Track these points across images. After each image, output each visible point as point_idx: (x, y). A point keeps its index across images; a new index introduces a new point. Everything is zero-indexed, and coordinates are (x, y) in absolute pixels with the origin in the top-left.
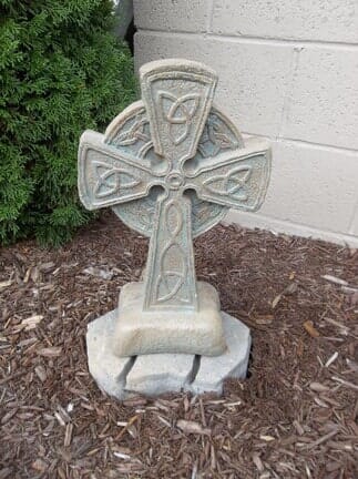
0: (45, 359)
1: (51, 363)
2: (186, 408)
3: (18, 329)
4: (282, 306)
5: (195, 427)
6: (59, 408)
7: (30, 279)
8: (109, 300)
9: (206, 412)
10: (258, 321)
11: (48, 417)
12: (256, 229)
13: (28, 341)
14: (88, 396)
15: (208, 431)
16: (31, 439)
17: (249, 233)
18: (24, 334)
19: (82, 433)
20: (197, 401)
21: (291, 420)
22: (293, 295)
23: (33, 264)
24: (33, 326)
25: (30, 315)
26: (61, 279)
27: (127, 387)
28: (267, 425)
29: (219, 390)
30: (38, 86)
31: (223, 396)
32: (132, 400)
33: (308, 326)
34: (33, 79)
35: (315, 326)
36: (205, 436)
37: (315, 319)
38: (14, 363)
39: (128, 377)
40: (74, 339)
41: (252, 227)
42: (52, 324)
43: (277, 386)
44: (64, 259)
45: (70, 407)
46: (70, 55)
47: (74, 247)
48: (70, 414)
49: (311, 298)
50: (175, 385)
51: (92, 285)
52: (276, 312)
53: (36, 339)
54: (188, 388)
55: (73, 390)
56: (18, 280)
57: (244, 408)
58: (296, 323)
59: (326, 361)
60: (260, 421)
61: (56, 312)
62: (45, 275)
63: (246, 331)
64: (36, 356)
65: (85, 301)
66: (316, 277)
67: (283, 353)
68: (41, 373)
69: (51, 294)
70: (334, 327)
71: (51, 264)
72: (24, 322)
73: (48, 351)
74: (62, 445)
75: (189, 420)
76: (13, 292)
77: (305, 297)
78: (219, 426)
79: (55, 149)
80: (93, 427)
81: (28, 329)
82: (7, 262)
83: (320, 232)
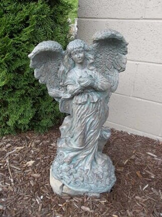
0: (34, 178)
1: (36, 179)
2: (85, 201)
3: (25, 165)
4: (128, 164)
5: (88, 209)
6: (38, 197)
7: (31, 146)
9: (92, 203)
10: (118, 170)
11: (33, 200)
12: (122, 131)
13: (28, 171)
14: (49, 194)
15: (92, 211)
16: (27, 208)
17: (118, 132)
18: (27, 168)
19: (45, 207)
20: (90, 199)
21: (126, 210)
22: (134, 160)
23: (32, 140)
24: (31, 165)
25: (30, 160)
26: (42, 147)
27: (63, 191)
28: (115, 211)
29: (98, 195)
31: (99, 198)
32: (65, 196)
35: (141, 173)
36: (91, 213)
37: (141, 170)
38: (22, 179)
39: (64, 188)
40: (45, 171)
41: (120, 130)
42: (38, 164)
43: (122, 196)
44: (44, 139)
45: (42, 197)
47: (48, 135)
48: (42, 200)
49: (141, 162)
51: (54, 150)
52: (126, 166)
53: (31, 170)
54: (86, 194)
55: (43, 191)
56: (26, 146)
57: (108, 203)
58: (133, 172)
59: (143, 188)
60: (113, 209)
61: (39, 160)
62: (37, 145)
64: (31, 176)
65: (51, 156)
66: (144, 153)
67: (126, 183)
68: (32, 183)
69: (38, 153)
70: (149, 174)
71: (39, 141)
72: (27, 163)
73: (35, 175)
74: (38, 211)
75: (86, 206)
76: (24, 151)
77: (138, 161)
78: (97, 210)
79: (44, 98)
80: (49, 205)
81: (28, 166)
82: (23, 139)
83: (147, 134)
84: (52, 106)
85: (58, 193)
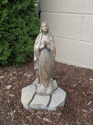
0: (10, 97)
1: (12, 98)
2: (46, 114)
3: (5, 88)
4: (76, 87)
5: (48, 120)
6: (12, 111)
7: (10, 76)
8: (29, 82)
9: (51, 116)
10: (69, 91)
11: (8, 113)
12: (72, 65)
13: (7, 92)
14: (20, 109)
15: (51, 122)
16: (3, 119)
17: (69, 66)
18: (6, 90)
19: (16, 119)
20: (49, 112)
21: (76, 120)
22: (80, 84)
23: (11, 72)
24: (9, 88)
25: (9, 85)
26: (18, 76)
27: (30, 107)
28: (68, 121)
29: (55, 110)
30: (13, 26)
31: (56, 112)
32: (31, 110)
33: (84, 93)
34: (12, 24)
35: (86, 93)
36: (50, 123)
37: (86, 91)
38: (2, 98)
39: (30, 104)
40: (19, 92)
41: (71, 64)
42: (14, 88)
43: (73, 110)
44: (20, 71)
45: (15, 111)
46: (22, 18)
47: (22, 68)
48: (14, 113)
49: (85, 85)
50: (43, 107)
51: (26, 78)
52: (75, 89)
53: (8, 92)
54: (47, 109)
55: (16, 106)
56: (7, 76)
57: (62, 115)
58: (80, 92)
59: (88, 104)
60: (66, 120)
61: (15, 85)
62: (14, 75)
63: (65, 93)
64: (8, 96)
65: (23, 82)
66: (87, 79)
67: (75, 100)
68: (9, 101)
69: (15, 80)
70: (91, 94)
71: (16, 72)
72: (7, 87)
73: (11, 95)
74: (11, 122)
75: (46, 118)
76: (5, 79)
77: (84, 84)
78: (54, 120)
79: (18, 42)
80: (20, 117)
81: (7, 89)
82: (5, 71)
83: (89, 66)
84: (23, 47)
85: (26, 108)
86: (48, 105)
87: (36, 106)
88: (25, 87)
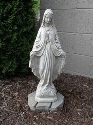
0: (19, 102)
2: (49, 113)
3: (13, 95)
4: (72, 92)
5: (51, 118)
6: (21, 113)
7: (16, 85)
8: (33, 89)
9: (53, 115)
10: (66, 95)
11: (19, 114)
12: (68, 73)
13: (15, 98)
14: (28, 111)
16: (15, 119)
17: (66, 74)
19: (26, 118)
20: (51, 112)
22: (75, 89)
23: (17, 81)
24: (17, 95)
25: (16, 92)
26: (23, 84)
27: (36, 109)
31: (57, 111)
32: (37, 111)
33: (78, 96)
35: (80, 97)
36: (53, 120)
37: (80, 95)
38: (12, 103)
39: (36, 106)
40: (25, 98)
42: (21, 95)
43: (70, 110)
44: (24, 80)
45: (24, 113)
47: (26, 77)
50: (47, 108)
51: (30, 86)
53: (17, 98)
54: (49, 109)
55: (24, 109)
56: (14, 85)
57: (62, 114)
58: (75, 96)
59: (81, 104)
60: (65, 117)
61: (21, 92)
62: (20, 83)
63: (63, 97)
65: (28, 90)
66: (81, 85)
67: (72, 102)
68: (18, 105)
69: (21, 88)
70: (84, 97)
71: (21, 81)
72: (15, 94)
74: (22, 121)
75: (49, 116)
77: (78, 90)
78: (56, 118)
80: (28, 117)
81: (15, 95)
82: (11, 81)
83: (83, 74)
85: (33, 110)
86: (50, 107)
87: (40, 108)
88: (30, 93)
